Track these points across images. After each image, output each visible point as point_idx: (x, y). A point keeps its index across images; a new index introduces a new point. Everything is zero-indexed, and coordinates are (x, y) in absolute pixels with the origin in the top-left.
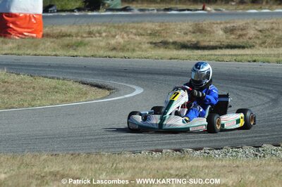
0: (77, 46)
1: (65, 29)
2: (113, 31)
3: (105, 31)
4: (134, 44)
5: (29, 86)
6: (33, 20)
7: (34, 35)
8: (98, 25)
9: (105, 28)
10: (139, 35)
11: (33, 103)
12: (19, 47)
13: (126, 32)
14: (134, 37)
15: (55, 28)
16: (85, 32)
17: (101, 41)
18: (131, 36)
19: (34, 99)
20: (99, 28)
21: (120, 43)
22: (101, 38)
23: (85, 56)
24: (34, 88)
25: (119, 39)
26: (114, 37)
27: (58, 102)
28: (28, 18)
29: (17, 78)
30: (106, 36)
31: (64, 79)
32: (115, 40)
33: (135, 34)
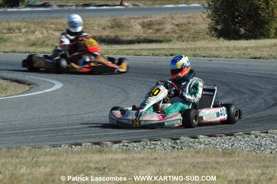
2: (33, 27)
3: (25, 28)
4: (54, 39)
8: (17, 21)
9: (25, 24)
10: (58, 31)
13: (46, 28)
14: (53, 32)
16: (5, 29)
17: (21, 37)
18: (50, 32)
20: (19, 24)
21: (39, 39)
22: (20, 34)
23: (5, 52)
25: (38, 35)
26: (33, 32)
30: (26, 32)
32: (35, 36)
33: (55, 30)
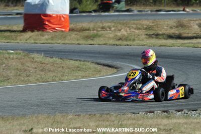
0: (94, 37)
1: (85, 25)
2: (119, 26)
3: (114, 27)
4: (134, 35)
5: (59, 66)
6: (62, 19)
7: (63, 29)
9: (113, 24)
10: (138, 29)
11: (62, 78)
12: (52, 38)
13: (129, 27)
14: (134, 30)
15: (78, 24)
16: (99, 28)
17: (111, 33)
18: (132, 30)
19: (63, 76)
20: (109, 24)
21: (124, 35)
22: (110, 32)
23: (99, 45)
24: (63, 67)
25: (123, 32)
26: (120, 30)
27: (80, 77)
28: (59, 17)
29: (51, 60)
30: (115, 30)
31: (84, 61)
32: (121, 33)
33: (135, 29)
